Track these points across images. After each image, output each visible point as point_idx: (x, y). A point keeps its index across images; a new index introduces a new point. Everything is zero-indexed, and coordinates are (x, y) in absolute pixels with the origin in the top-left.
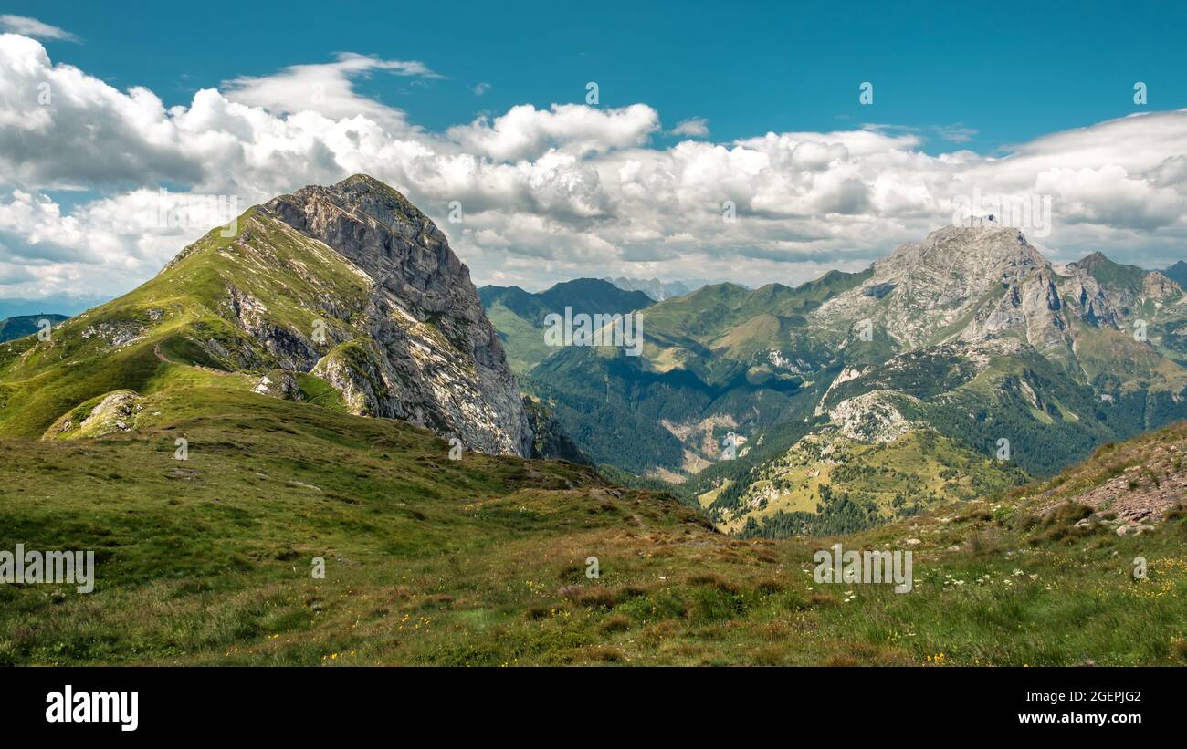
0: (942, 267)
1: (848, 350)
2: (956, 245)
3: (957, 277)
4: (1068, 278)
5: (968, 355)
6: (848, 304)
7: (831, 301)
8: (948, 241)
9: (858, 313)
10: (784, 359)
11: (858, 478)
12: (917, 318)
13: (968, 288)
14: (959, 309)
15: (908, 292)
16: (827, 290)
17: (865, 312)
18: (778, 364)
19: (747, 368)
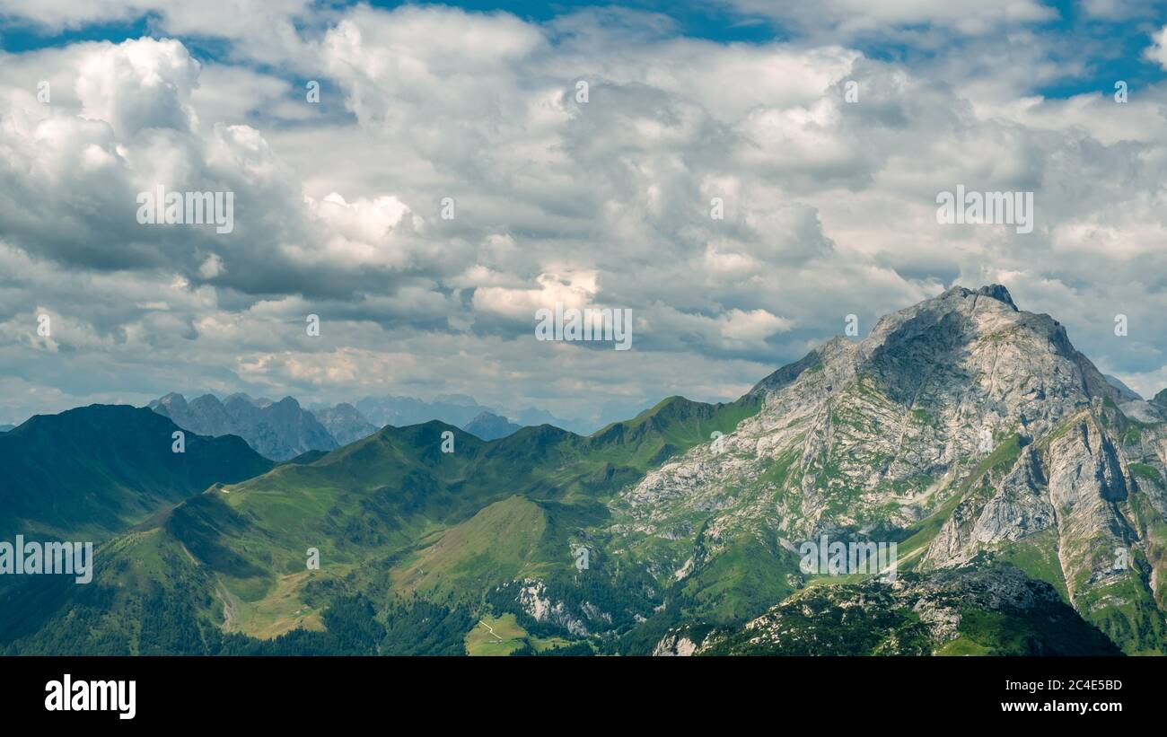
0: (895, 396)
1: (693, 583)
2: (926, 350)
6: (701, 475)
7: (667, 467)
9: (721, 498)
10: (553, 604)
12: (843, 509)
13: (950, 445)
14: (930, 490)
15: (824, 453)
16: (660, 443)
17: (735, 496)
18: (537, 616)
19: (467, 624)
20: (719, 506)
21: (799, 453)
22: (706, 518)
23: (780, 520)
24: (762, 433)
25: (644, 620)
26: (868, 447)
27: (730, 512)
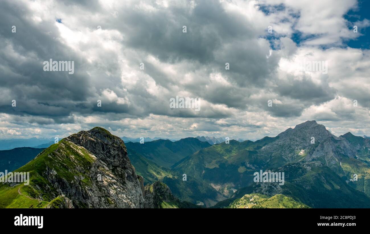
0: (299, 137)
1: (270, 162)
2: (303, 130)
3: (304, 140)
4: (339, 141)
6: (271, 147)
7: (266, 146)
8: (301, 128)
9: (274, 150)
10: (250, 165)
12: (292, 152)
15: (289, 144)
16: (265, 143)
17: (276, 150)
18: (248, 166)
19: (239, 167)
20: (274, 152)
21: (285, 144)
22: (272, 153)
23: (282, 154)
24: (279, 141)
25: (263, 167)
26: (295, 143)
27: (275, 152)
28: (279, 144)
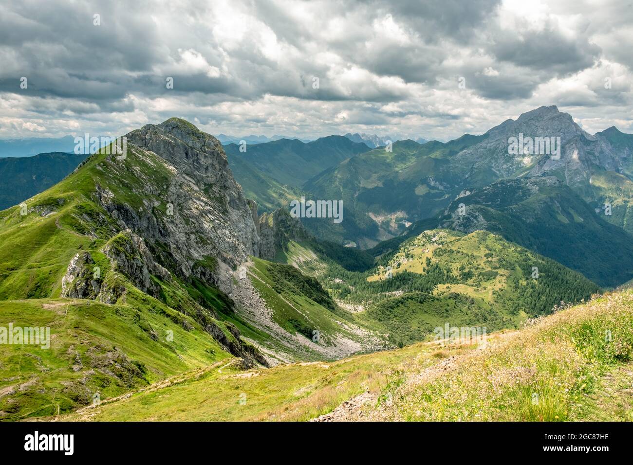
1: (469, 178)
4: (593, 142)
5: (527, 185)
6: (473, 153)
7: (465, 151)
9: (478, 158)
11: (445, 255)
12: (509, 162)
14: (532, 157)
15: (505, 147)
17: (482, 158)
18: (432, 185)
19: (416, 186)
20: (477, 160)
21: (498, 148)
22: (474, 163)
23: (492, 164)
27: (480, 162)
28: (488, 148)
